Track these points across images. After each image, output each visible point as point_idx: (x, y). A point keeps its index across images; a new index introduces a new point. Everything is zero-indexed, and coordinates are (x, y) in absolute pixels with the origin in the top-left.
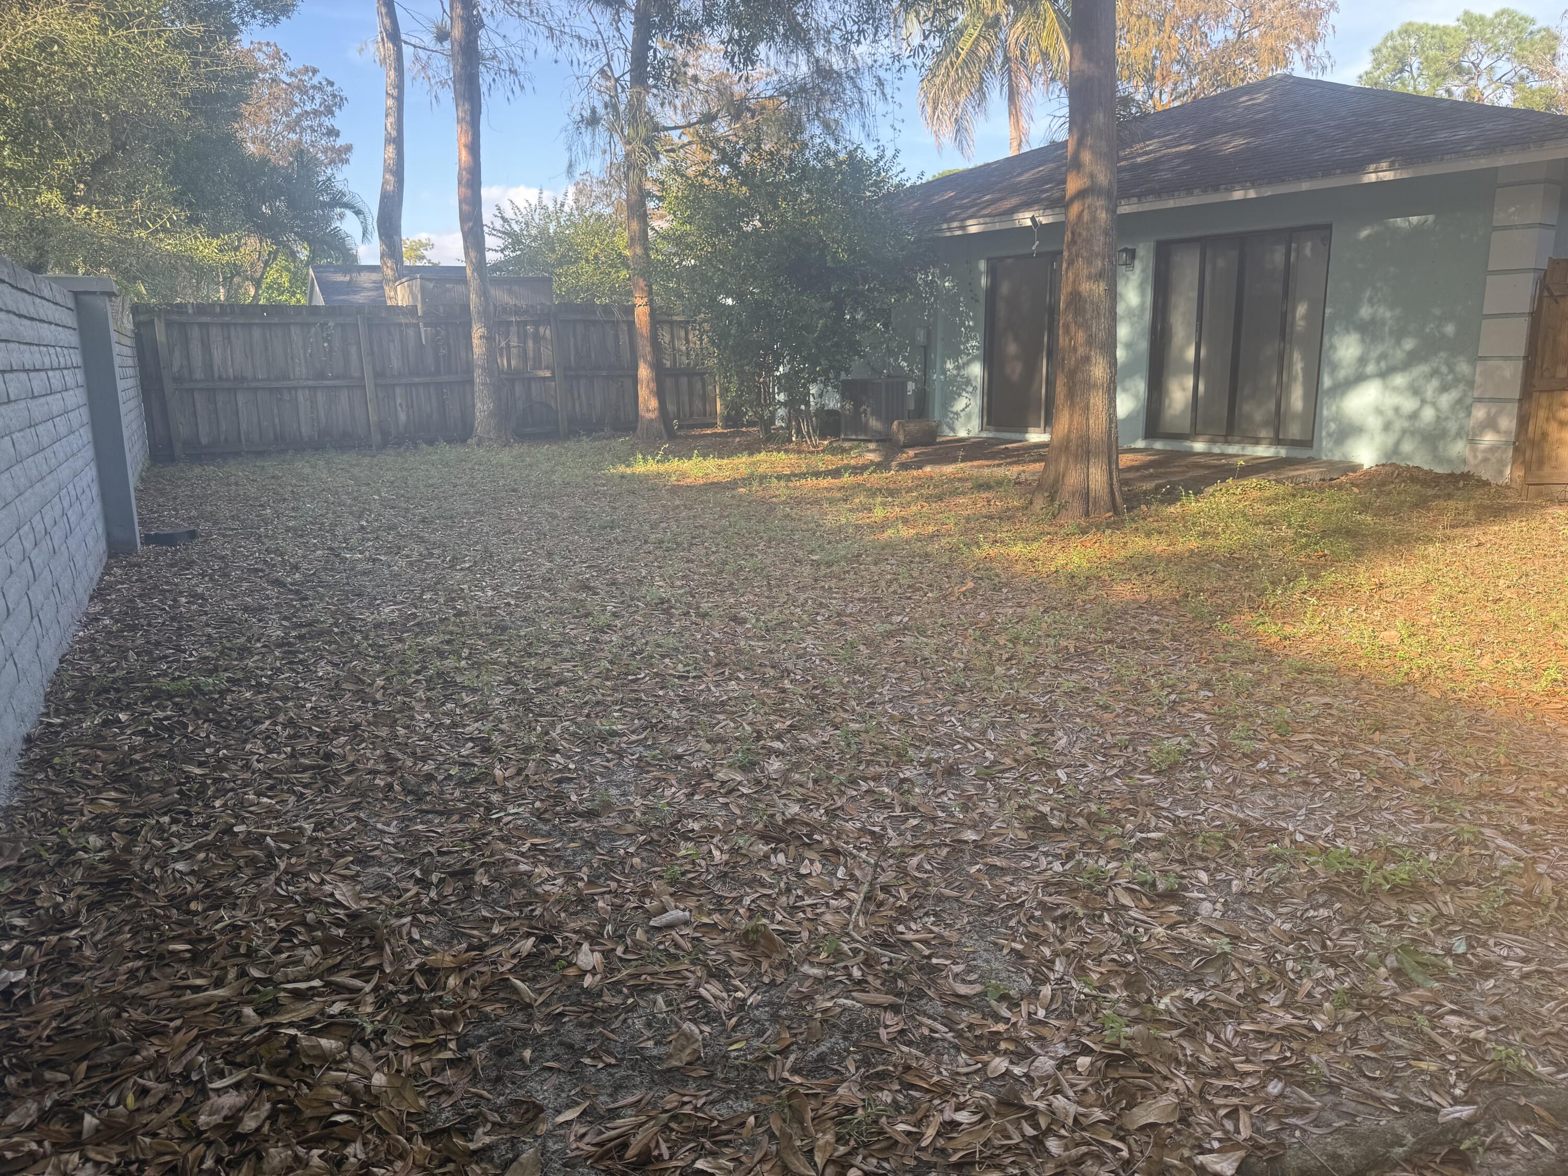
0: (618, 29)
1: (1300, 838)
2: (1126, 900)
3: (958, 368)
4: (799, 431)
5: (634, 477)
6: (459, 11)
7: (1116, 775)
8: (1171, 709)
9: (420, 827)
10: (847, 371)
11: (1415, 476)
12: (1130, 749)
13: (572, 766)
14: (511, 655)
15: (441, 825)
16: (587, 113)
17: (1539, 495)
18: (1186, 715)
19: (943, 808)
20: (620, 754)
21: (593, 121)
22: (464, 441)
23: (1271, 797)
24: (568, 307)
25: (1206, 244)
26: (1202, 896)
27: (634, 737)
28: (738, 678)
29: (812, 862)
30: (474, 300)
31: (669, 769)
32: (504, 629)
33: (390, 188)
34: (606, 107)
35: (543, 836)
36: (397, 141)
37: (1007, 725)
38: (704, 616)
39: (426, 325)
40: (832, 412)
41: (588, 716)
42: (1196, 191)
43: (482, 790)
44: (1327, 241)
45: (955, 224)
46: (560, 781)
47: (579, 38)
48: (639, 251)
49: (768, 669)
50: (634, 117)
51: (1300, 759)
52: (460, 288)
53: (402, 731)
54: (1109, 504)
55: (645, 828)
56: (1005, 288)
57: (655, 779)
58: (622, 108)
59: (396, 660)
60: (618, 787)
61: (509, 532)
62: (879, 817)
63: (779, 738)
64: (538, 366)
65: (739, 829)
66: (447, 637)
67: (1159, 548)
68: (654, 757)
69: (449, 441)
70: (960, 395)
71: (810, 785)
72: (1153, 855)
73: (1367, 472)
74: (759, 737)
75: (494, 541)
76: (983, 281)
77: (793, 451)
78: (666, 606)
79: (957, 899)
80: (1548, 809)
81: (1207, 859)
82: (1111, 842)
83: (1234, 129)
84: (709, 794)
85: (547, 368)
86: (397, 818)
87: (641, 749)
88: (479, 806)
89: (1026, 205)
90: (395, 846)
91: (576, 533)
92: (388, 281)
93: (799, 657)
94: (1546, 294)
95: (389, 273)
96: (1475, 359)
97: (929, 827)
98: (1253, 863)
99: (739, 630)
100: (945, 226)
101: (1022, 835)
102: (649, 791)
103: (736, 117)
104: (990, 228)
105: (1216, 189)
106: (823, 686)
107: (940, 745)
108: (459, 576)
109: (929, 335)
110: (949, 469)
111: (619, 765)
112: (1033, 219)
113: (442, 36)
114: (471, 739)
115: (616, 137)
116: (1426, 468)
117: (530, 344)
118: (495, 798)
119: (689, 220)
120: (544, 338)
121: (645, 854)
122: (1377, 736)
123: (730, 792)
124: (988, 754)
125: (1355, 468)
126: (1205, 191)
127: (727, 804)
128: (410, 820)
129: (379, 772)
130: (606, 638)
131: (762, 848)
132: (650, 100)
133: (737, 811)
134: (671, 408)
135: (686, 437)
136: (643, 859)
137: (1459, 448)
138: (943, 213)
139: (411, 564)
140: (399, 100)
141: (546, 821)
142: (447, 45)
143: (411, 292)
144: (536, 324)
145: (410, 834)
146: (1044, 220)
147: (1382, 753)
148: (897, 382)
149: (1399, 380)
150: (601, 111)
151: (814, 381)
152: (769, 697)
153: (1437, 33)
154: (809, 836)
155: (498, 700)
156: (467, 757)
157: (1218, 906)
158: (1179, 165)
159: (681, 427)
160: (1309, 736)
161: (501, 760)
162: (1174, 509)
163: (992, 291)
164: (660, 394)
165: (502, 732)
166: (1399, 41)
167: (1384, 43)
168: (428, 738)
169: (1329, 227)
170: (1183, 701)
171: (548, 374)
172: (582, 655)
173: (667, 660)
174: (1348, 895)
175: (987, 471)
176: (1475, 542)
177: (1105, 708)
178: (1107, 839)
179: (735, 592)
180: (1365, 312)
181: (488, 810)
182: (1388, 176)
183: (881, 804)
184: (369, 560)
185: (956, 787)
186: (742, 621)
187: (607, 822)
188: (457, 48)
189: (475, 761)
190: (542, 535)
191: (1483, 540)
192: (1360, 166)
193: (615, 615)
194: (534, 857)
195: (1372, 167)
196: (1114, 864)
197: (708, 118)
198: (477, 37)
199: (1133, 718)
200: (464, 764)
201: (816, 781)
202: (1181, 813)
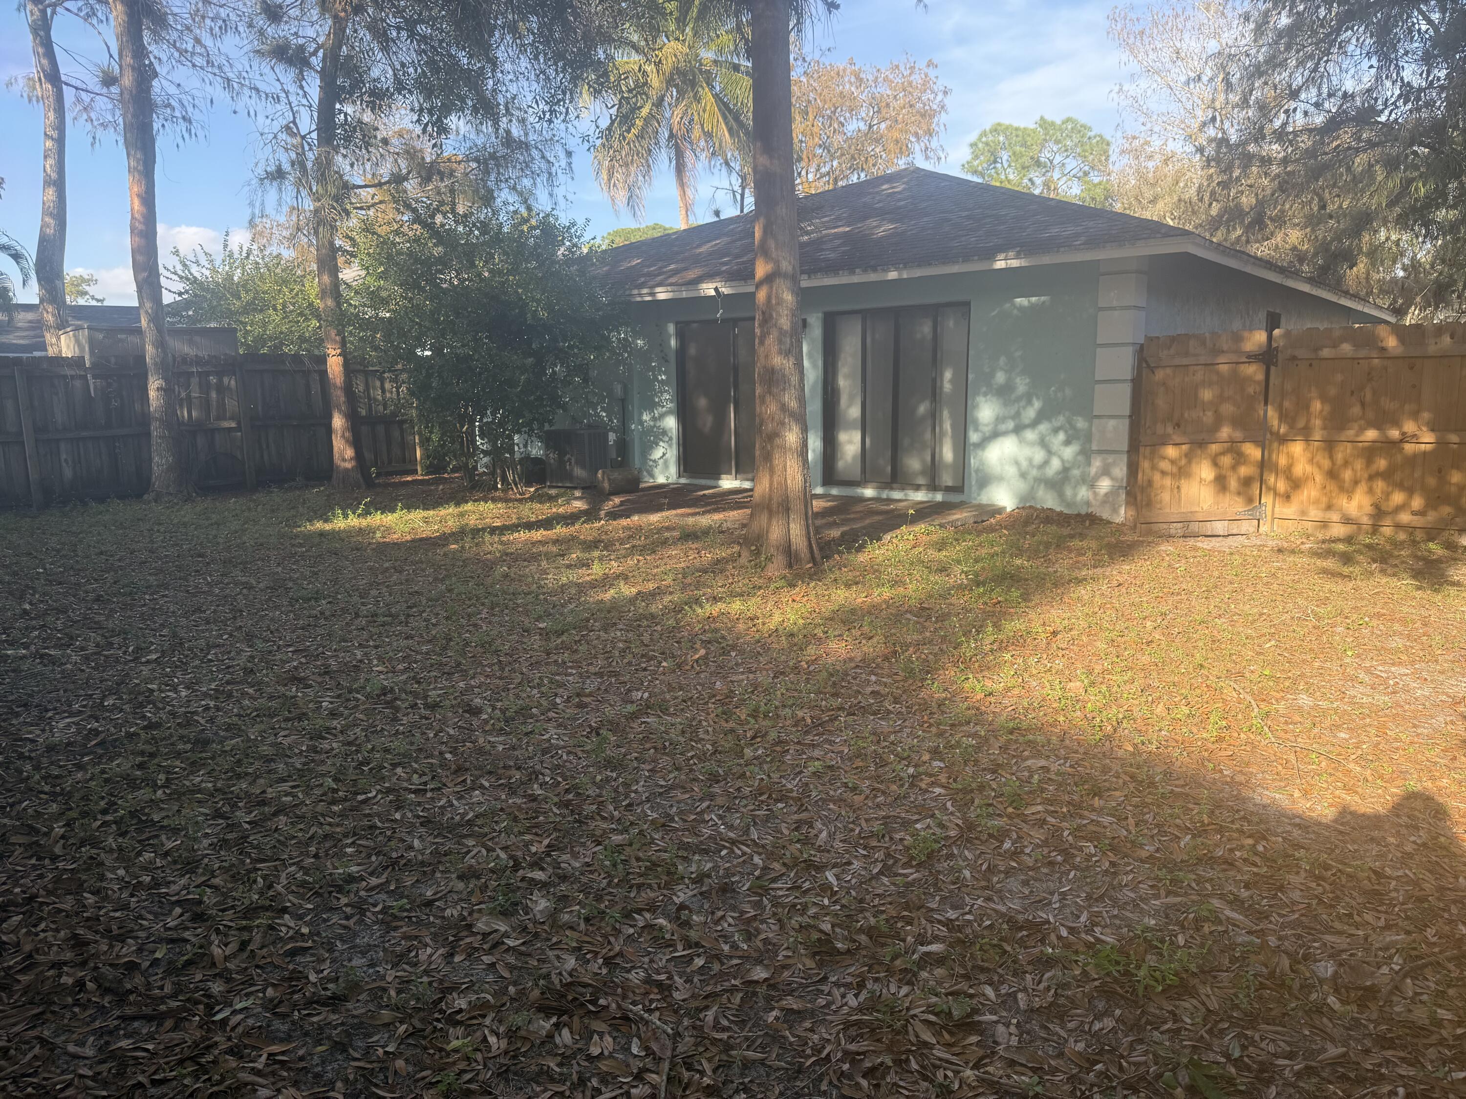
0: (302, 87)
1: (1064, 933)
2: (927, 1036)
3: (654, 419)
4: (504, 480)
5: (335, 535)
6: (129, 60)
7: (881, 873)
8: (912, 785)
9: (124, 1043)
10: (550, 422)
11: (1049, 517)
12: (887, 839)
13: (305, 930)
14: (217, 779)
15: (151, 1037)
16: (272, 168)
17: (1149, 532)
18: (927, 791)
19: (725, 937)
20: (360, 908)
21: (279, 174)
22: (139, 496)
23: (1025, 883)
24: (252, 356)
25: (865, 315)
26: (994, 1018)
27: (374, 881)
28: (482, 787)
29: (601, 1035)
30: (150, 350)
31: (420, 922)
32: (206, 742)
33: (50, 231)
34: (293, 164)
35: (282, 1041)
36: (58, 183)
37: (767, 819)
38: (434, 707)
39: (94, 377)
40: (537, 461)
41: (316, 856)
42: (857, 270)
43: (199, 977)
44: (967, 315)
45: (645, 291)
46: (293, 953)
47: (257, 90)
48: (330, 302)
49: (513, 772)
50: (323, 175)
51: (1038, 835)
52: (135, 339)
53: (90, 899)
54: (808, 555)
55: (403, 1013)
56: (692, 350)
57: (406, 937)
58: (309, 165)
59: (77, 796)
60: (363, 954)
61: (199, 610)
62: (662, 959)
63: (537, 864)
64: (221, 417)
65: (513, 999)
66: (139, 759)
67: (859, 600)
68: (402, 909)
69: (122, 497)
70: (657, 445)
71: (582, 926)
72: (939, 972)
73: (1010, 515)
74: (516, 867)
75: (184, 621)
76: (673, 342)
77: (501, 500)
78: (389, 697)
79: (762, 1062)
80: (1255, 870)
81: (988, 970)
82: (898, 962)
83: (883, 214)
84: (471, 952)
85: (232, 418)
86: (94, 1032)
87: (383, 896)
88: (197, 1002)
89: (709, 276)
90: (93, 1078)
91: (277, 607)
92: (49, 328)
93: (545, 752)
94: (1144, 365)
95: (49, 318)
96: (1091, 417)
97: (716, 967)
98: (1029, 968)
99: (475, 723)
100: (635, 292)
101: (810, 963)
102: (402, 956)
103: (426, 179)
104: (678, 295)
105: (874, 269)
106: (575, 787)
107: (706, 852)
108: (145, 671)
109: (625, 389)
110: (654, 518)
111: (361, 922)
112: (716, 289)
113: (109, 80)
114: (178, 903)
115: (304, 193)
116: (1058, 509)
117: (214, 395)
118: (217, 988)
119: (383, 276)
120: (228, 388)
121: (409, 1053)
122: (1097, 802)
123: (495, 946)
124: (757, 860)
125: (1000, 510)
126: (865, 271)
127: (493, 965)
128: (110, 1033)
129: (65, 963)
130: (325, 745)
131: (545, 1025)
132: (339, 159)
133: (506, 974)
134: (368, 456)
135: (386, 485)
136: (407, 1060)
137: (1083, 493)
138: (634, 279)
139: (87, 658)
140: (60, 142)
141: (284, 1016)
142: (115, 89)
143: (77, 341)
144: (220, 374)
145: (112, 1055)
146: (725, 290)
147: (1106, 820)
148: (598, 432)
149: (1030, 435)
150: (286, 167)
151: (519, 432)
152: (520, 808)
153: (1020, 133)
154: (594, 1002)
155: (206, 842)
156: (175, 928)
157: (1013, 1029)
158: (839, 246)
159: (379, 475)
160: (1040, 808)
161: (218, 931)
162: (862, 558)
163: (681, 352)
164: (356, 442)
165: (215, 888)
166: (991, 138)
167: (980, 139)
168: (125, 907)
169: (967, 304)
170: (920, 774)
171: (233, 425)
172: (301, 773)
173: (399, 770)
174: (1122, 997)
175: (691, 520)
176: (1115, 583)
177: (854, 789)
178: (893, 959)
179: (464, 675)
180: (1000, 378)
181: (209, 1008)
182: (1015, 263)
183: (662, 942)
184: (34, 656)
185: (734, 908)
186: (475, 712)
187: (357, 1008)
188: (126, 96)
189: (187, 935)
190: (237, 612)
191: (1121, 580)
192: (990, 254)
193: (333, 714)
194: (273, 1073)
195: (1002, 256)
196: (905, 990)
197: (398, 179)
198: (149, 87)
199: (881, 799)
200: (172, 941)
201: (587, 920)
202: (952, 914)
